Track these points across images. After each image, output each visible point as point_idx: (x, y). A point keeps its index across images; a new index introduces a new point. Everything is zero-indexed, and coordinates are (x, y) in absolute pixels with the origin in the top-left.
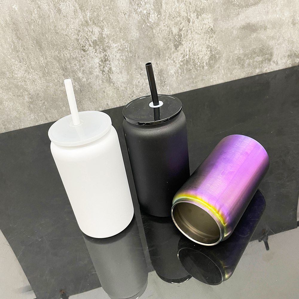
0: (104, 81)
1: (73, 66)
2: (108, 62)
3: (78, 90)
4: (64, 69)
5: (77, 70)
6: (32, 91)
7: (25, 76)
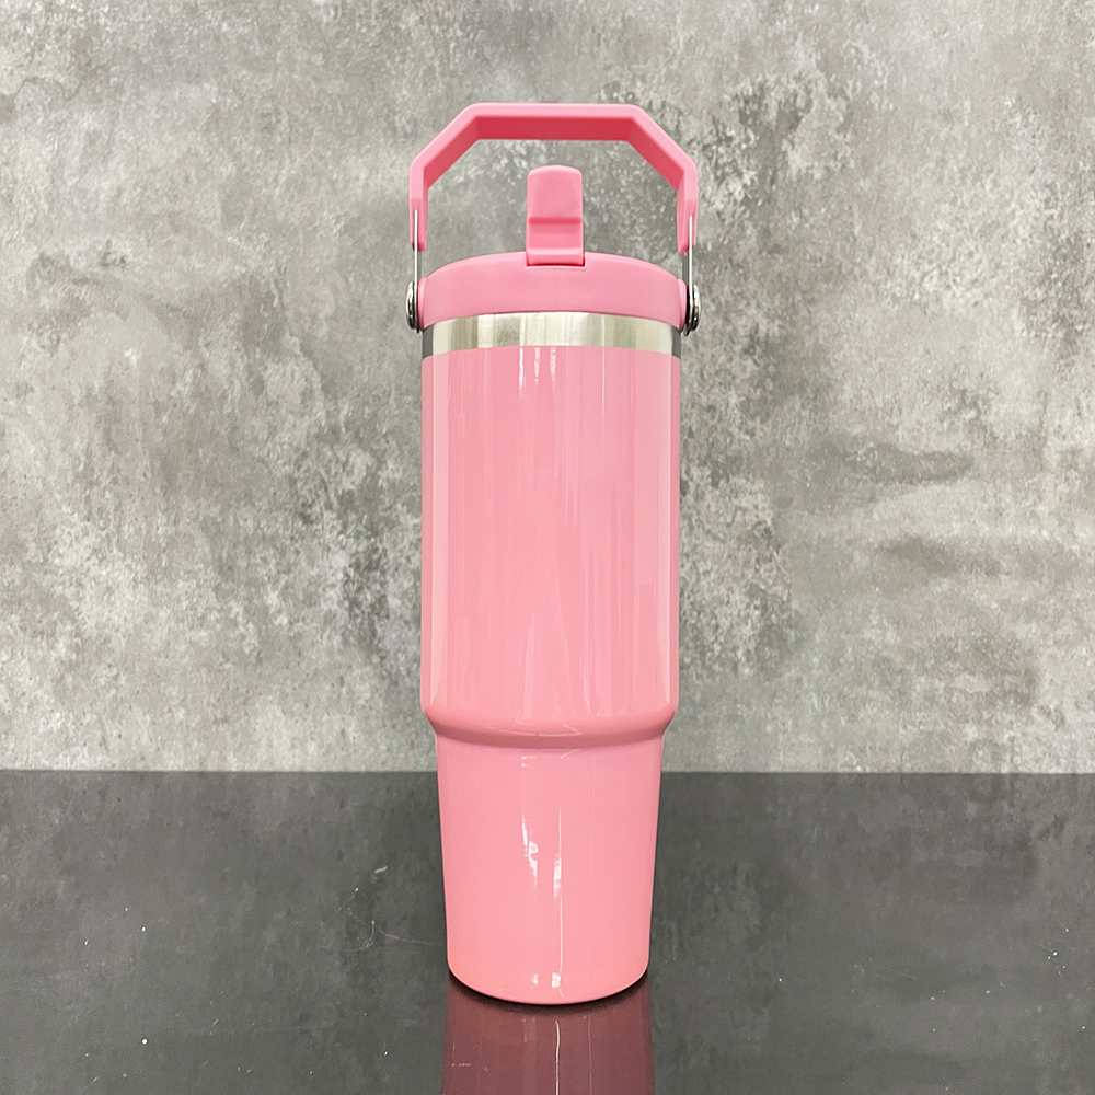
0: (352, 640)
1: (257, 565)
2: (378, 573)
3: (250, 654)
4: (225, 568)
5: (266, 579)
6: (89, 627)
7: (86, 565)
